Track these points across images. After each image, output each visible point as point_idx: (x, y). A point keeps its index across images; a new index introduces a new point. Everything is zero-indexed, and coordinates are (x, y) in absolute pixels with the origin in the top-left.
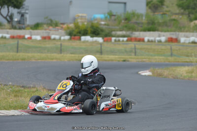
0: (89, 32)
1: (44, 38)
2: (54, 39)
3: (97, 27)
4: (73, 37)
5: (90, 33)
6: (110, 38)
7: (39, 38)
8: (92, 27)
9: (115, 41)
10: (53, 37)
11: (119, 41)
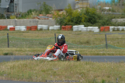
0: (83, 19)
1: (29, 29)
2: (41, 29)
3: (94, 14)
4: (63, 26)
5: (85, 21)
6: (108, 27)
7: (23, 28)
8: (87, 13)
9: (114, 30)
10: (39, 27)
11: (118, 30)
